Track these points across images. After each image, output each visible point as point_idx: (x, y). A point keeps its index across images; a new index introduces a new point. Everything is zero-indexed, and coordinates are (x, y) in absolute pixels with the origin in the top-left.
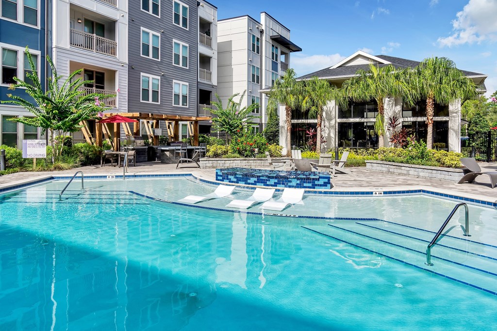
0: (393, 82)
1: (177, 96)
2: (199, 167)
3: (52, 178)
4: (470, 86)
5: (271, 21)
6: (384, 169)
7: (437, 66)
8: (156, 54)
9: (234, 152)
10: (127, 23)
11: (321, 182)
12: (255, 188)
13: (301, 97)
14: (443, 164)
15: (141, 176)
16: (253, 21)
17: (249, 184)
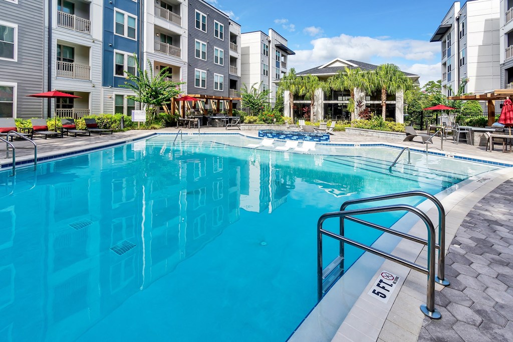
0: (359, 78)
1: (216, 83)
2: (240, 129)
3: (156, 134)
4: (409, 83)
5: (275, 34)
6: (357, 132)
7: (388, 69)
8: (204, 57)
9: (261, 120)
10: (187, 37)
11: (324, 138)
12: (285, 142)
13: (300, 87)
14: (394, 130)
15: (208, 134)
16: (264, 34)
17: (281, 139)
